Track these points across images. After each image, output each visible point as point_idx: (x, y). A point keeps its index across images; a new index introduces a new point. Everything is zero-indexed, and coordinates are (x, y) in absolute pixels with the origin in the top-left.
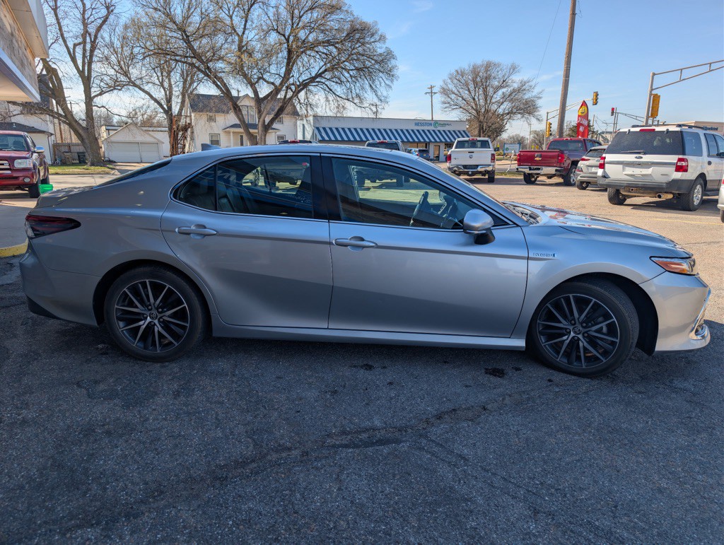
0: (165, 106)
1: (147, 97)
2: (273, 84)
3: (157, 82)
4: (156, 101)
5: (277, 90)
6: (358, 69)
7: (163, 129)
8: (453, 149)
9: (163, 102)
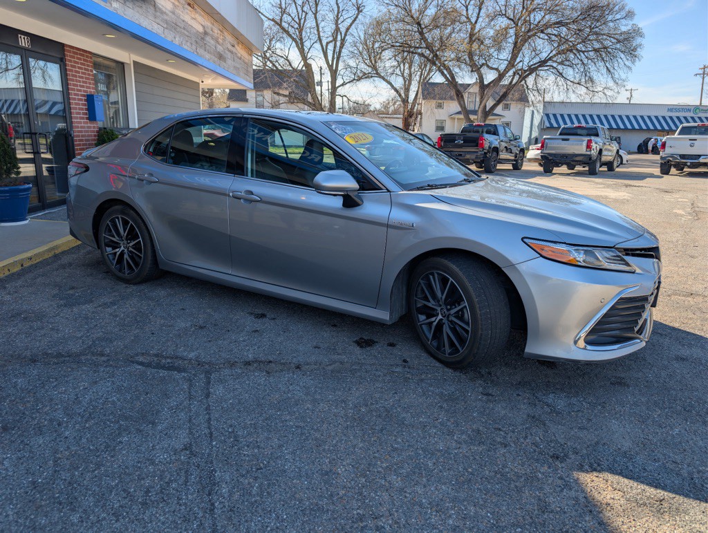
0: (403, 95)
1: (389, 86)
2: (497, 69)
3: (399, 73)
4: (396, 90)
5: (501, 76)
6: (596, 50)
7: (399, 116)
8: (676, 135)
9: (402, 93)
